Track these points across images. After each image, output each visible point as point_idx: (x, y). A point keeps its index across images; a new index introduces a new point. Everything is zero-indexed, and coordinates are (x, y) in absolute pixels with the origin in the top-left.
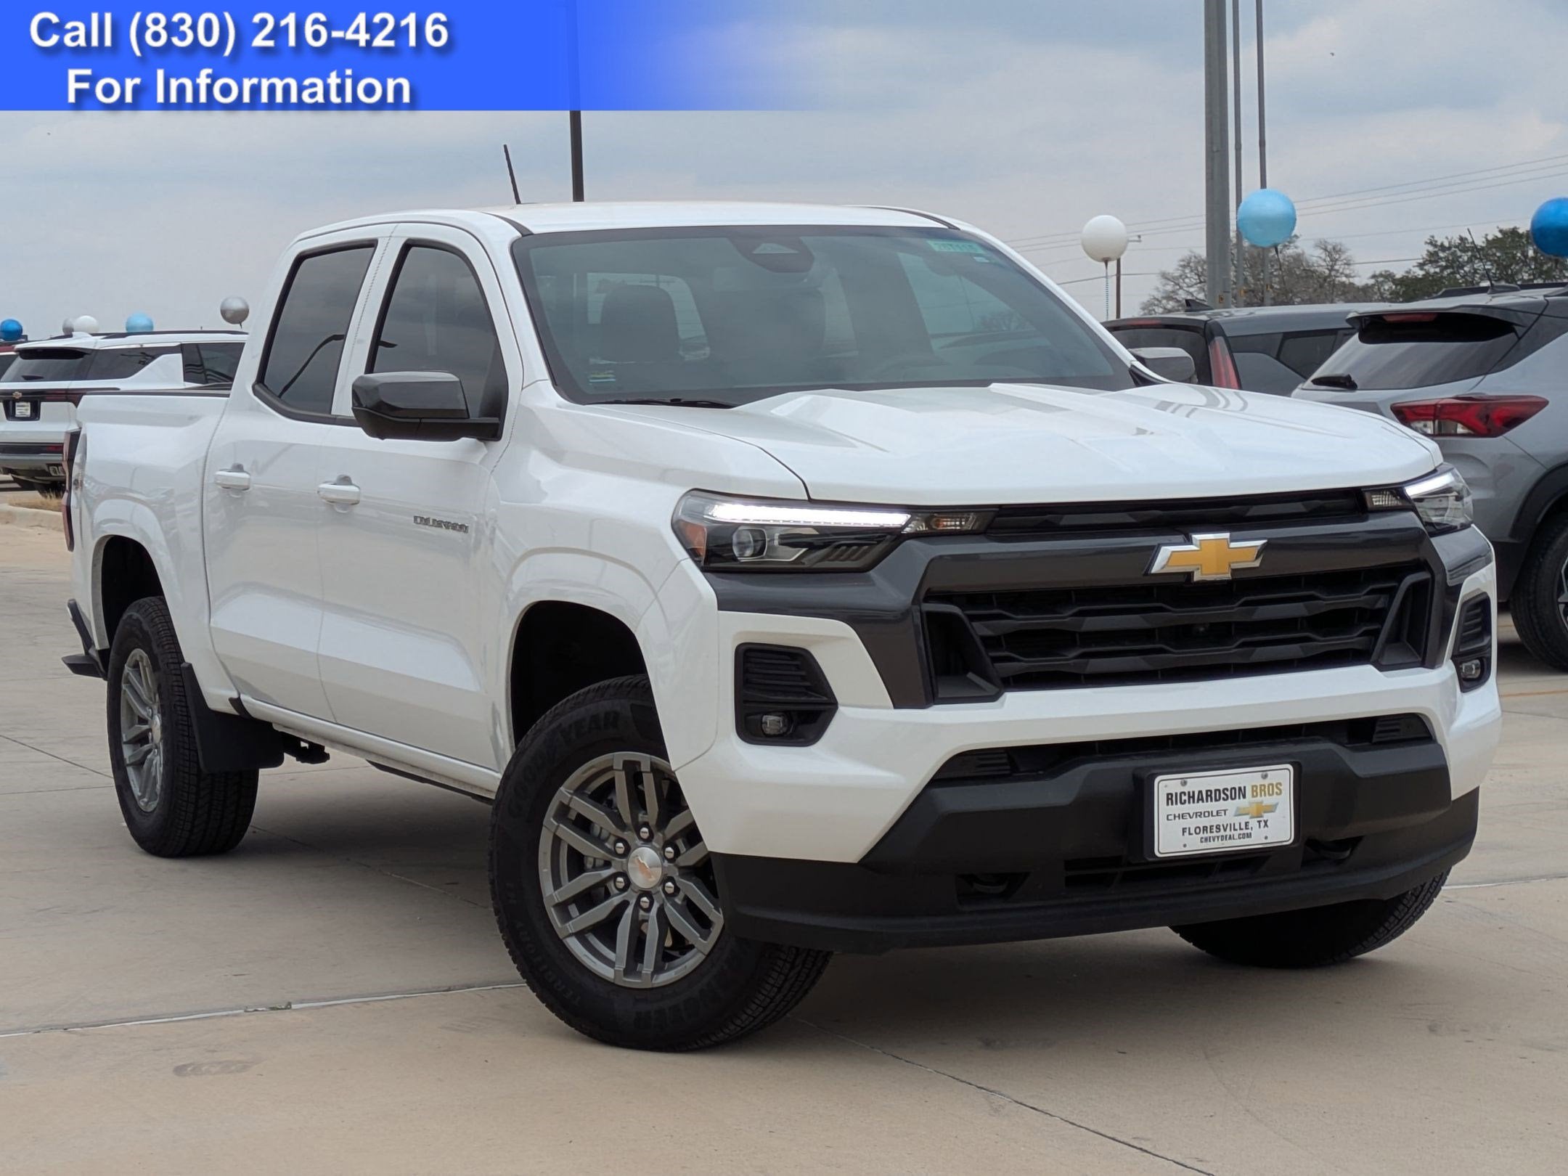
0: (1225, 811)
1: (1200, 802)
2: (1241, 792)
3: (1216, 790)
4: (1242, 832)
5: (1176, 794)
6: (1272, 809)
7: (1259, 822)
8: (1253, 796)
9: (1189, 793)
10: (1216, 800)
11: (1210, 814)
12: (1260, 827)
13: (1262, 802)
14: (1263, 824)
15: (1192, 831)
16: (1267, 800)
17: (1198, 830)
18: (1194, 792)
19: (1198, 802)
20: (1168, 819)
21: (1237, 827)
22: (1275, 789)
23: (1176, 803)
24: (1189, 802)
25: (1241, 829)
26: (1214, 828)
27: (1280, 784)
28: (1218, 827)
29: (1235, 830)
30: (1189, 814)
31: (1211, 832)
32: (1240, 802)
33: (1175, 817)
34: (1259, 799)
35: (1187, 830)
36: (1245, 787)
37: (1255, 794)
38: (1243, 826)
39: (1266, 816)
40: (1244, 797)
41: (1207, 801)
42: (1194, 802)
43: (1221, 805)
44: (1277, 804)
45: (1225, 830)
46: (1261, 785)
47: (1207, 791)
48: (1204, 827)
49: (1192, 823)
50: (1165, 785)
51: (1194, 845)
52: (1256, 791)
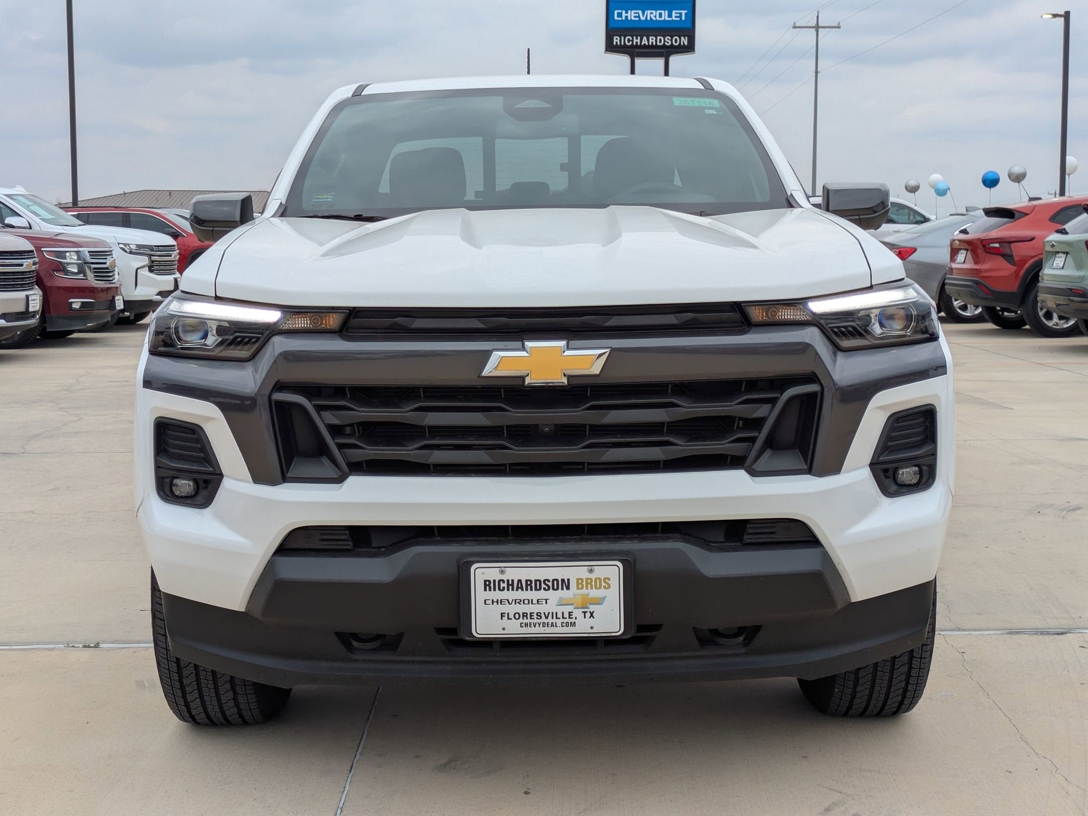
0: (546, 600)
1: (520, 590)
2: (565, 584)
3: (536, 581)
4: (565, 621)
5: (494, 581)
6: (599, 601)
7: (585, 613)
8: (578, 588)
9: (508, 581)
10: (536, 589)
11: (531, 602)
12: (585, 617)
13: (588, 595)
14: (588, 615)
15: (511, 616)
16: (594, 593)
17: (517, 616)
18: (513, 581)
19: (517, 590)
20: (485, 603)
21: (560, 615)
22: (605, 583)
23: (495, 590)
24: (508, 590)
25: (563, 618)
26: (535, 615)
27: (609, 579)
28: (539, 615)
29: (557, 618)
30: (508, 600)
31: (531, 618)
32: (563, 593)
33: (493, 602)
34: (584, 591)
35: (506, 615)
36: (568, 580)
37: (580, 586)
38: (566, 615)
39: (592, 608)
40: (568, 588)
41: (527, 590)
42: (513, 590)
43: (542, 594)
44: (605, 598)
45: (547, 618)
46: (587, 579)
47: (527, 581)
48: (523, 613)
49: (512, 609)
50: (481, 573)
51: (514, 629)
52: (582, 584)
